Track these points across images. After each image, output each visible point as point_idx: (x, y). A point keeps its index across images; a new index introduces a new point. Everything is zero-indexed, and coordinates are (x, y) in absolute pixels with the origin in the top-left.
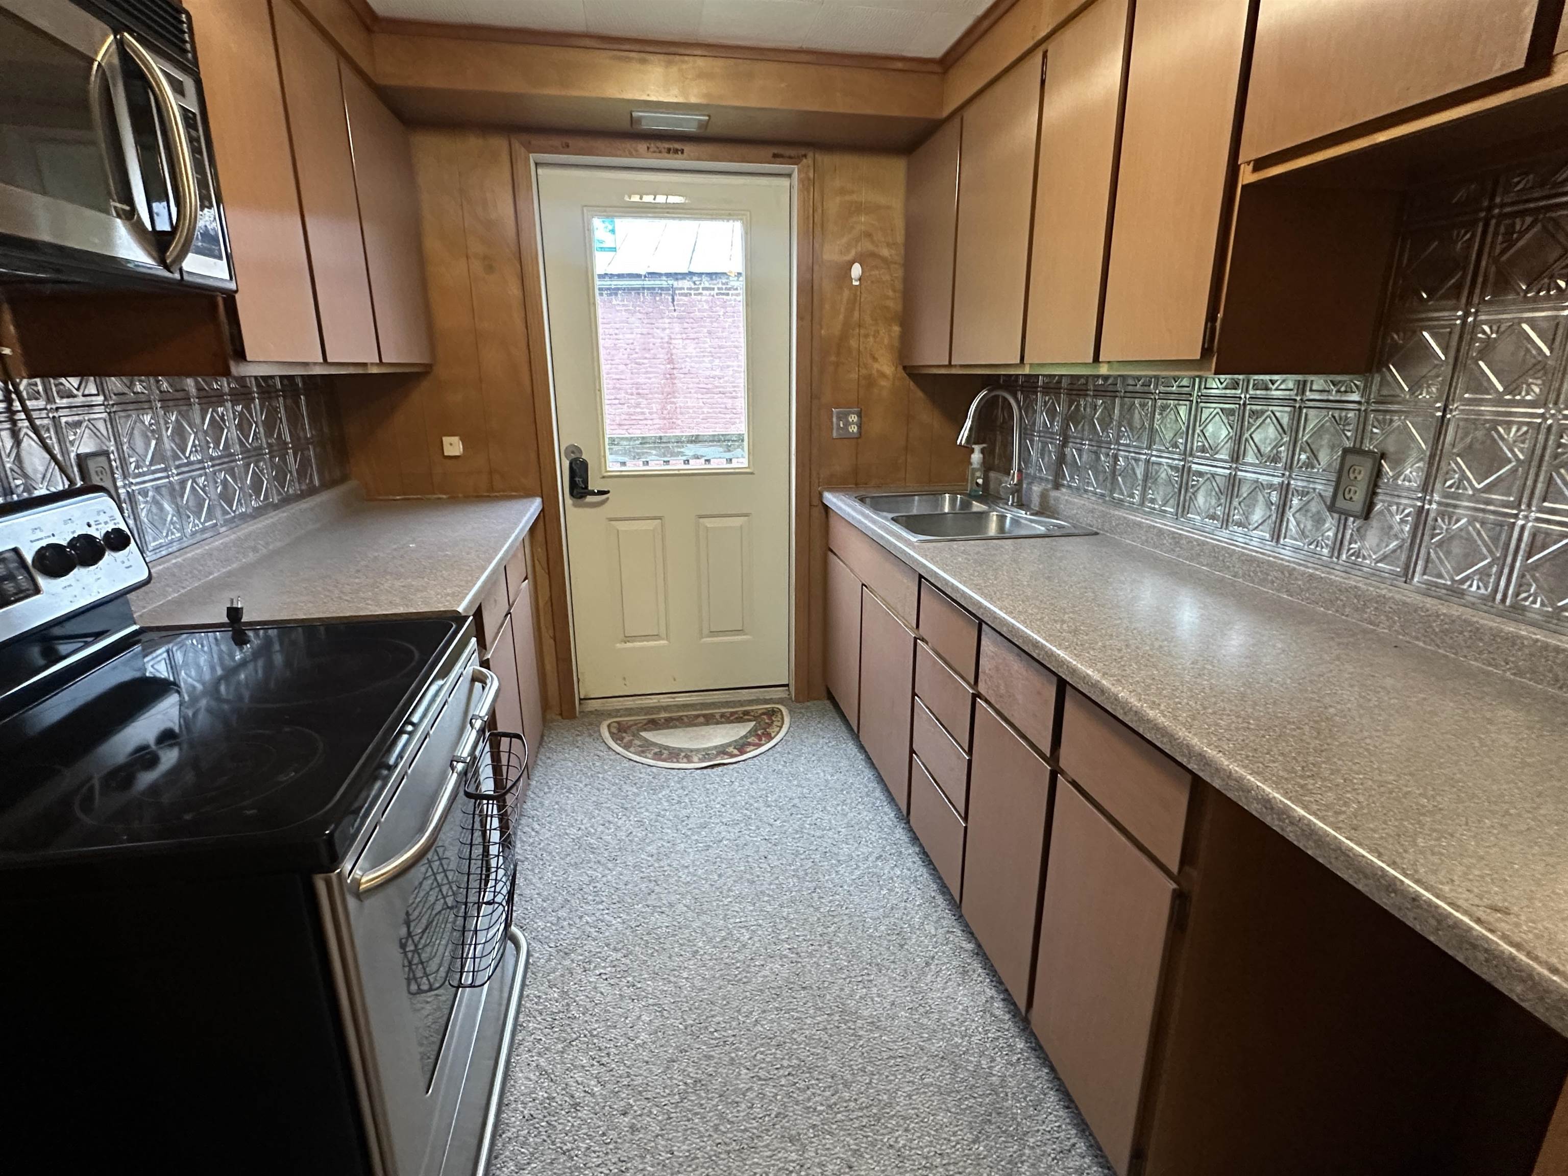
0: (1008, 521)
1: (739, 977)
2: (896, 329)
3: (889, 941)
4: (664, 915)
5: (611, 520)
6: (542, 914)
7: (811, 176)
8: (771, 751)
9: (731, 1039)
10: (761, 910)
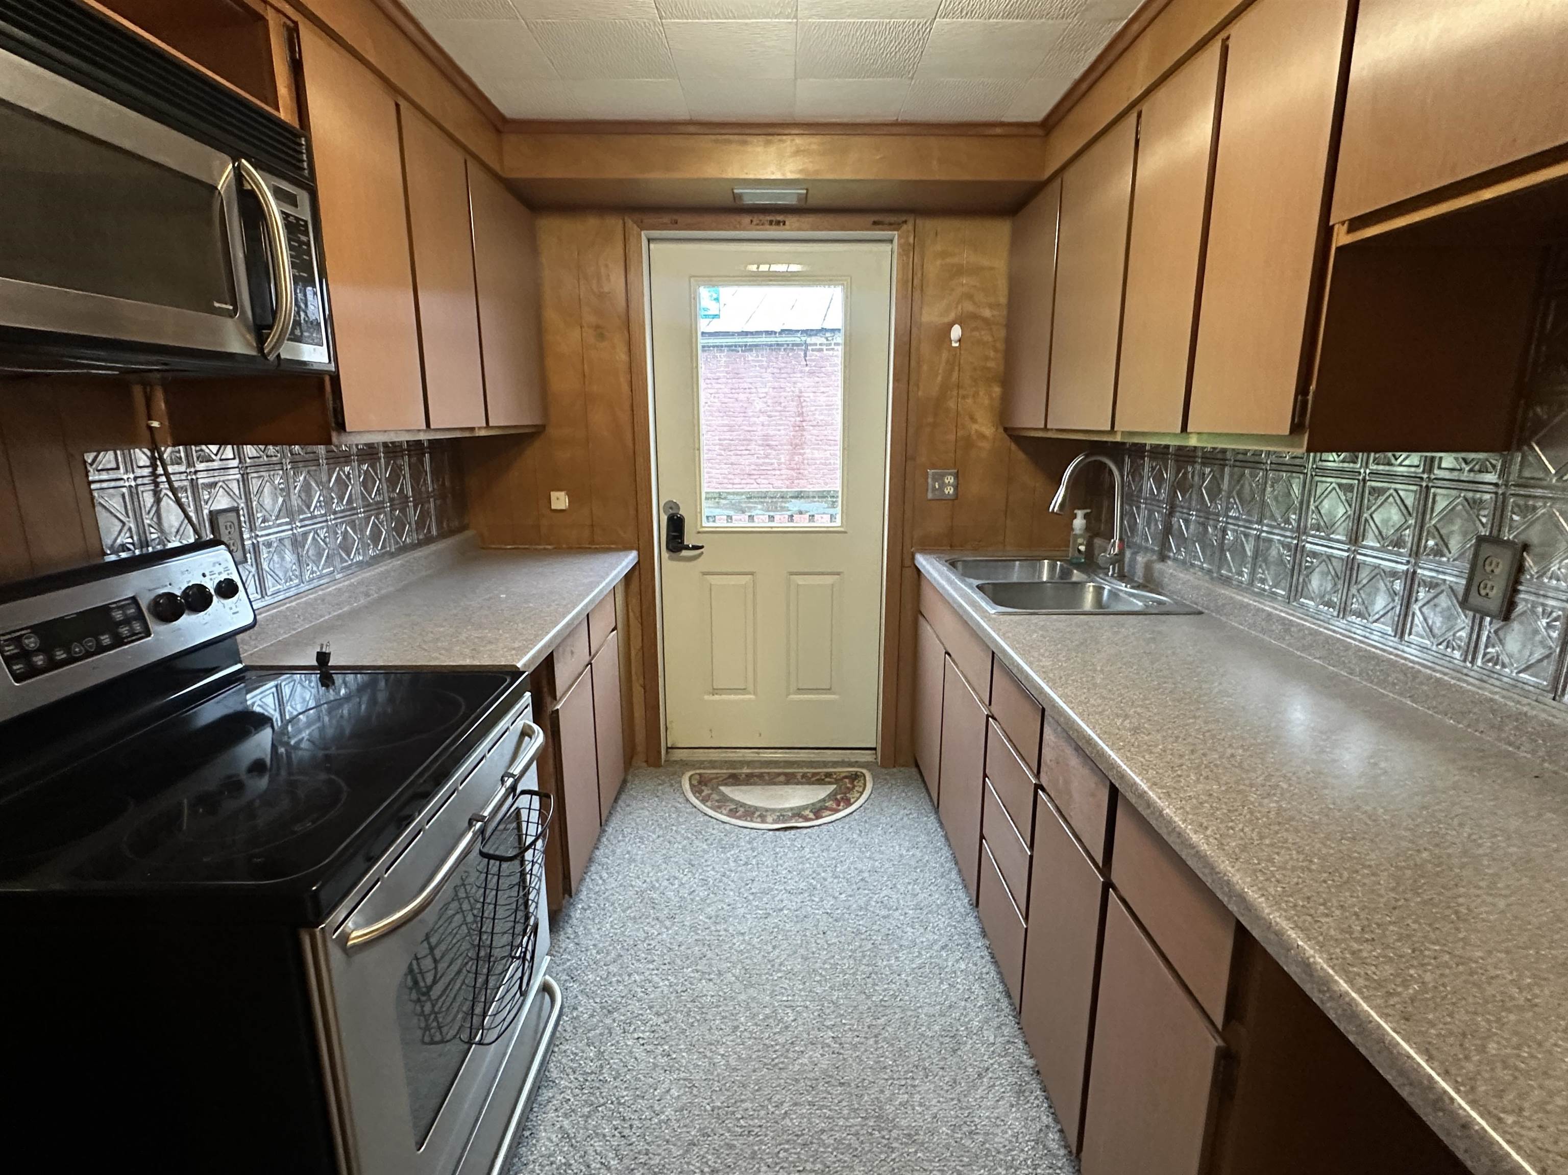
0: (1106, 593)
1: (776, 1061)
2: (997, 390)
3: (942, 1043)
4: (711, 983)
5: (704, 574)
6: (594, 966)
7: (911, 240)
8: (847, 819)
9: (757, 1130)
10: (811, 991)
